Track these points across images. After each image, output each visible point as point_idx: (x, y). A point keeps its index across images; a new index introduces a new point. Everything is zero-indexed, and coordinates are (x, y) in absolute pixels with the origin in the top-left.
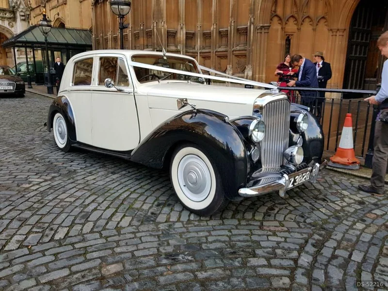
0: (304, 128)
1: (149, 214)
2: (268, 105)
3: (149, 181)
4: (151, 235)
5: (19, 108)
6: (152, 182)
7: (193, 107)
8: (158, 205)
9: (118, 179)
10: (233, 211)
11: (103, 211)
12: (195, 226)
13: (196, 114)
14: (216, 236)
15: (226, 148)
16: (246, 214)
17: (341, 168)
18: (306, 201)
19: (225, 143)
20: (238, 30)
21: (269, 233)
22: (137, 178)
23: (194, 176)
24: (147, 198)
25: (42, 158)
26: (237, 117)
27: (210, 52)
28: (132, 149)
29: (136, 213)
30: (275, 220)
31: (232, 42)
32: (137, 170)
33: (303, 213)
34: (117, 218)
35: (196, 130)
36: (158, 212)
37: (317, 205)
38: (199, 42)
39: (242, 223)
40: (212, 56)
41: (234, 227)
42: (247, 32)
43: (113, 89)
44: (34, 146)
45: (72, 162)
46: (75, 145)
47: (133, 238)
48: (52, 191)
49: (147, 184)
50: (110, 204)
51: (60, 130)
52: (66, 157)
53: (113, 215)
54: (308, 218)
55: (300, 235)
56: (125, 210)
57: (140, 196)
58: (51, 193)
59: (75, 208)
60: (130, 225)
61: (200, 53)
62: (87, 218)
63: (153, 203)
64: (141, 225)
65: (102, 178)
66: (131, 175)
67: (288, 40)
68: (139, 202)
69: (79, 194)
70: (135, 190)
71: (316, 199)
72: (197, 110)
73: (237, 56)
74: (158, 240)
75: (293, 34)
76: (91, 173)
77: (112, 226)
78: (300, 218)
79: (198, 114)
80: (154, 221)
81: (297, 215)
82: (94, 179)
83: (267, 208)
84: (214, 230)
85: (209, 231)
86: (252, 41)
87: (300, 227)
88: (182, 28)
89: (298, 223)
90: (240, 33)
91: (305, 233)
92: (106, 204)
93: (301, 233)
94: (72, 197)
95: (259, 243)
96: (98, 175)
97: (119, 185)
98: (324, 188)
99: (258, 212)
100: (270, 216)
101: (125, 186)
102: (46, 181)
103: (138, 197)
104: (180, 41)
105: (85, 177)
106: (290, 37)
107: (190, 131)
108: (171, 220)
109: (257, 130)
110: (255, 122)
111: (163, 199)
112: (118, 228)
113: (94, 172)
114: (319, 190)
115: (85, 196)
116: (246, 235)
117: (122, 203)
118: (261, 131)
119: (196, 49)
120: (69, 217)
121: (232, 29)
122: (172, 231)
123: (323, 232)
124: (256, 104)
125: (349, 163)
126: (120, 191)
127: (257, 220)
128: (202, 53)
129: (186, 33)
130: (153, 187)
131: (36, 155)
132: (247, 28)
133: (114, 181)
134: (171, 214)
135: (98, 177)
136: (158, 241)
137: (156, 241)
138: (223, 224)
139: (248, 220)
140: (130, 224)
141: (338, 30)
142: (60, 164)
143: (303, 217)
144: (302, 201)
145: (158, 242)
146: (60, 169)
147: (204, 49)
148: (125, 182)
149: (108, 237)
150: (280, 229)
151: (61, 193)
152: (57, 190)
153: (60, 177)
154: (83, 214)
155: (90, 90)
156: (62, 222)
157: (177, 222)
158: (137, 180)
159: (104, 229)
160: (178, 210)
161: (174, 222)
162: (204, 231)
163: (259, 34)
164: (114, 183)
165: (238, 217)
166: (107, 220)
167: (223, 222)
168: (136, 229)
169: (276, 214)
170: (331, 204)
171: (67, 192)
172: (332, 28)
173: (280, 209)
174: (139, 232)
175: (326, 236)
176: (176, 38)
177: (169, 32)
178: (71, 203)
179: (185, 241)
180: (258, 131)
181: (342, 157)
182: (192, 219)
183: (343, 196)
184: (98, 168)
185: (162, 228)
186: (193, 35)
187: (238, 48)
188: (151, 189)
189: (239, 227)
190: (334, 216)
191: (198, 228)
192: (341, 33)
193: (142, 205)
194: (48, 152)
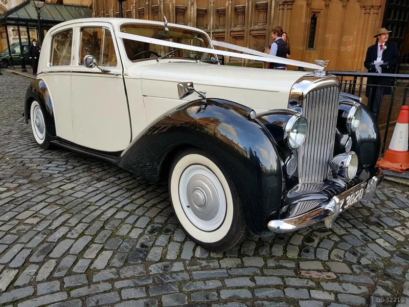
0: (356, 126)
1: (138, 246)
2: (311, 93)
3: (144, 192)
4: (136, 286)
5: (6, 94)
6: (147, 193)
7: (201, 96)
8: (152, 232)
9: (104, 189)
10: (255, 242)
11: (74, 241)
12: (203, 269)
13: (206, 105)
14: (232, 288)
15: (248, 156)
16: (274, 249)
17: (391, 176)
18: (354, 227)
19: (248, 150)
20: (257, 6)
21: (311, 283)
22: (129, 187)
23: (201, 196)
24: (137, 220)
25: (14, 158)
26: (266, 111)
27: (224, 32)
28: (121, 149)
29: (119, 244)
30: (316, 259)
31: (249, 20)
32: (130, 176)
33: (353, 247)
34: (90, 254)
35: (206, 129)
36: (151, 243)
37: (371, 234)
38: (212, 20)
39: (269, 265)
40: (226, 36)
41: (258, 272)
42: (267, 9)
43: (95, 69)
44: (9, 140)
45: (50, 163)
46: (55, 141)
47: (109, 291)
48: (12, 206)
49: (141, 197)
50: (86, 229)
51: (38, 122)
52: (44, 156)
53: (87, 247)
54: (363, 255)
55: (356, 287)
56: (105, 239)
57: (128, 216)
58: (10, 211)
59: (36, 235)
60: (108, 266)
61: (213, 33)
62: (49, 253)
63: (146, 228)
64: (124, 265)
65: (83, 188)
66: (122, 183)
67: (314, 20)
68: (127, 225)
69: (46, 212)
70: (124, 206)
71: (368, 223)
72: (208, 100)
73: (255, 37)
74: (145, 295)
75: (319, 11)
76: (70, 180)
77: (81, 267)
78: (352, 256)
79: (209, 106)
80: (143, 259)
81: (346, 251)
82: (72, 189)
83: (302, 237)
84: (230, 276)
85: (222, 280)
86: (272, 19)
87: (354, 273)
88: (192, 4)
89: (350, 264)
90: (259, 10)
91: (364, 284)
92: (80, 228)
93: (358, 285)
94: (36, 216)
95: (298, 303)
96: (79, 183)
97: (103, 198)
98: (376, 205)
99: (291, 244)
100: (307, 251)
101: (111, 200)
102: (9, 190)
103: (126, 218)
104: (190, 18)
105: (61, 186)
106: (316, 15)
107: (197, 130)
108: (168, 257)
109: (295, 130)
110: (294, 119)
111: (159, 220)
112: (89, 272)
113: (75, 178)
114: (369, 209)
115: (54, 215)
116: (277, 287)
117: (103, 228)
118: (301, 133)
119: (209, 29)
120: (23, 250)
121: (250, 5)
122: (168, 279)
123: (389, 283)
124: (293, 91)
125: (402, 170)
126: (104, 208)
127: (290, 259)
128: (215, 33)
129: (197, 9)
130: (148, 201)
131: (8, 152)
132: (267, 3)
133: (98, 192)
134: (170, 246)
135: (78, 185)
136: (146, 298)
137: (142, 298)
138: (242, 266)
139: (278, 259)
140: (108, 264)
141: (372, 7)
142: (34, 166)
143: (355, 254)
144: (350, 226)
145: (145, 300)
146: (32, 173)
147: (217, 28)
148: (112, 193)
149: (72, 289)
150: (324, 275)
151: (23, 209)
152: (19, 205)
153: (29, 185)
154: (45, 245)
155: (69, 72)
156: (11, 260)
157: (176, 260)
158: (128, 190)
159: (70, 273)
160: (178, 240)
161: (172, 261)
162: (214, 279)
163: (281, 10)
164: (97, 195)
165: (263, 253)
166: (76, 257)
167: (242, 262)
168: (115, 274)
169: (316, 248)
170: (389, 232)
171: (32, 209)
172: (365, 5)
173: (321, 240)
174: (119, 279)
175: (394, 290)
176: (186, 14)
177: (179, 9)
178: (33, 226)
179: (186, 298)
180: (297, 133)
181: (393, 161)
182: (198, 256)
183: (402, 218)
184: (81, 172)
185: (153, 272)
186: (205, 12)
187: (257, 27)
188: (145, 205)
189: (265, 272)
190: (398, 253)
191: (206, 272)
192: (376, 11)
193: (130, 231)
194: (23, 149)
